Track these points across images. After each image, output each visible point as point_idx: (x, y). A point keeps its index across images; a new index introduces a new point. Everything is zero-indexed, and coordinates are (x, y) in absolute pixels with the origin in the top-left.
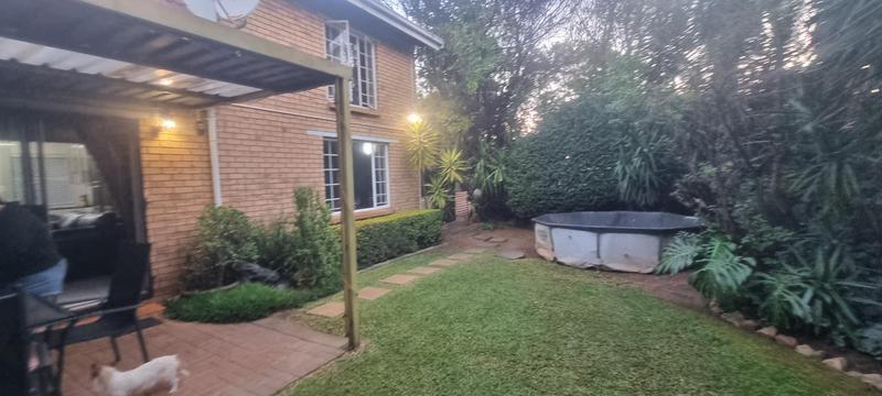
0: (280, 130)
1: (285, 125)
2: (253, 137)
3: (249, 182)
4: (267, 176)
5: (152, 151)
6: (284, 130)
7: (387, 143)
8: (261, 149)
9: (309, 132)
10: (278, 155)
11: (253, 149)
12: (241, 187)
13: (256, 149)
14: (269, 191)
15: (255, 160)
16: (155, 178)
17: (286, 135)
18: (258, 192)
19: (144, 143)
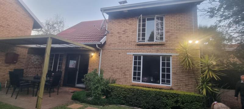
0: (118, 53)
1: (120, 52)
2: (110, 56)
3: (108, 67)
4: (112, 66)
5: (91, 60)
6: (119, 53)
7: (171, 55)
8: (112, 59)
9: (127, 54)
10: (117, 61)
11: (110, 59)
12: (106, 69)
13: (111, 59)
14: (113, 70)
15: (110, 62)
16: (91, 65)
17: (120, 55)
18: (109, 70)
19: (90, 58)
